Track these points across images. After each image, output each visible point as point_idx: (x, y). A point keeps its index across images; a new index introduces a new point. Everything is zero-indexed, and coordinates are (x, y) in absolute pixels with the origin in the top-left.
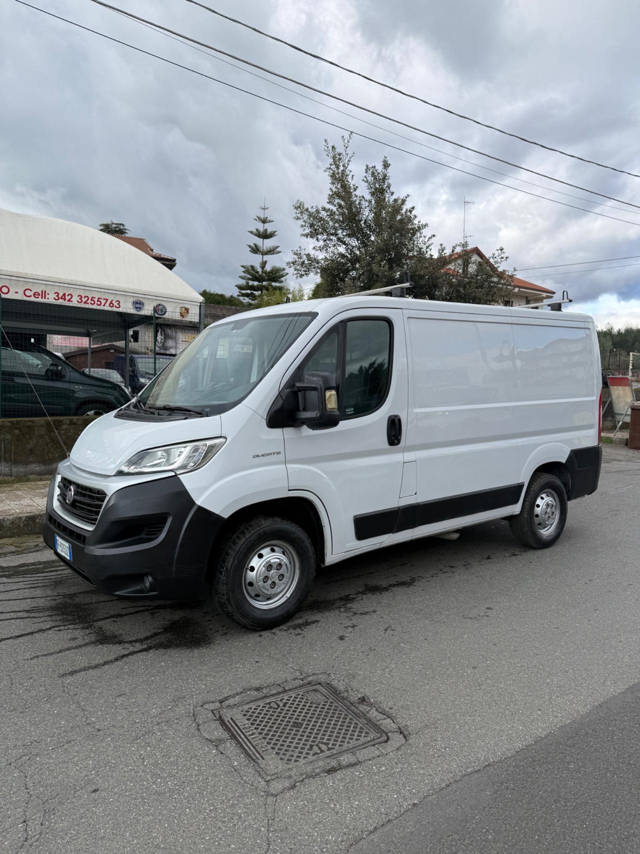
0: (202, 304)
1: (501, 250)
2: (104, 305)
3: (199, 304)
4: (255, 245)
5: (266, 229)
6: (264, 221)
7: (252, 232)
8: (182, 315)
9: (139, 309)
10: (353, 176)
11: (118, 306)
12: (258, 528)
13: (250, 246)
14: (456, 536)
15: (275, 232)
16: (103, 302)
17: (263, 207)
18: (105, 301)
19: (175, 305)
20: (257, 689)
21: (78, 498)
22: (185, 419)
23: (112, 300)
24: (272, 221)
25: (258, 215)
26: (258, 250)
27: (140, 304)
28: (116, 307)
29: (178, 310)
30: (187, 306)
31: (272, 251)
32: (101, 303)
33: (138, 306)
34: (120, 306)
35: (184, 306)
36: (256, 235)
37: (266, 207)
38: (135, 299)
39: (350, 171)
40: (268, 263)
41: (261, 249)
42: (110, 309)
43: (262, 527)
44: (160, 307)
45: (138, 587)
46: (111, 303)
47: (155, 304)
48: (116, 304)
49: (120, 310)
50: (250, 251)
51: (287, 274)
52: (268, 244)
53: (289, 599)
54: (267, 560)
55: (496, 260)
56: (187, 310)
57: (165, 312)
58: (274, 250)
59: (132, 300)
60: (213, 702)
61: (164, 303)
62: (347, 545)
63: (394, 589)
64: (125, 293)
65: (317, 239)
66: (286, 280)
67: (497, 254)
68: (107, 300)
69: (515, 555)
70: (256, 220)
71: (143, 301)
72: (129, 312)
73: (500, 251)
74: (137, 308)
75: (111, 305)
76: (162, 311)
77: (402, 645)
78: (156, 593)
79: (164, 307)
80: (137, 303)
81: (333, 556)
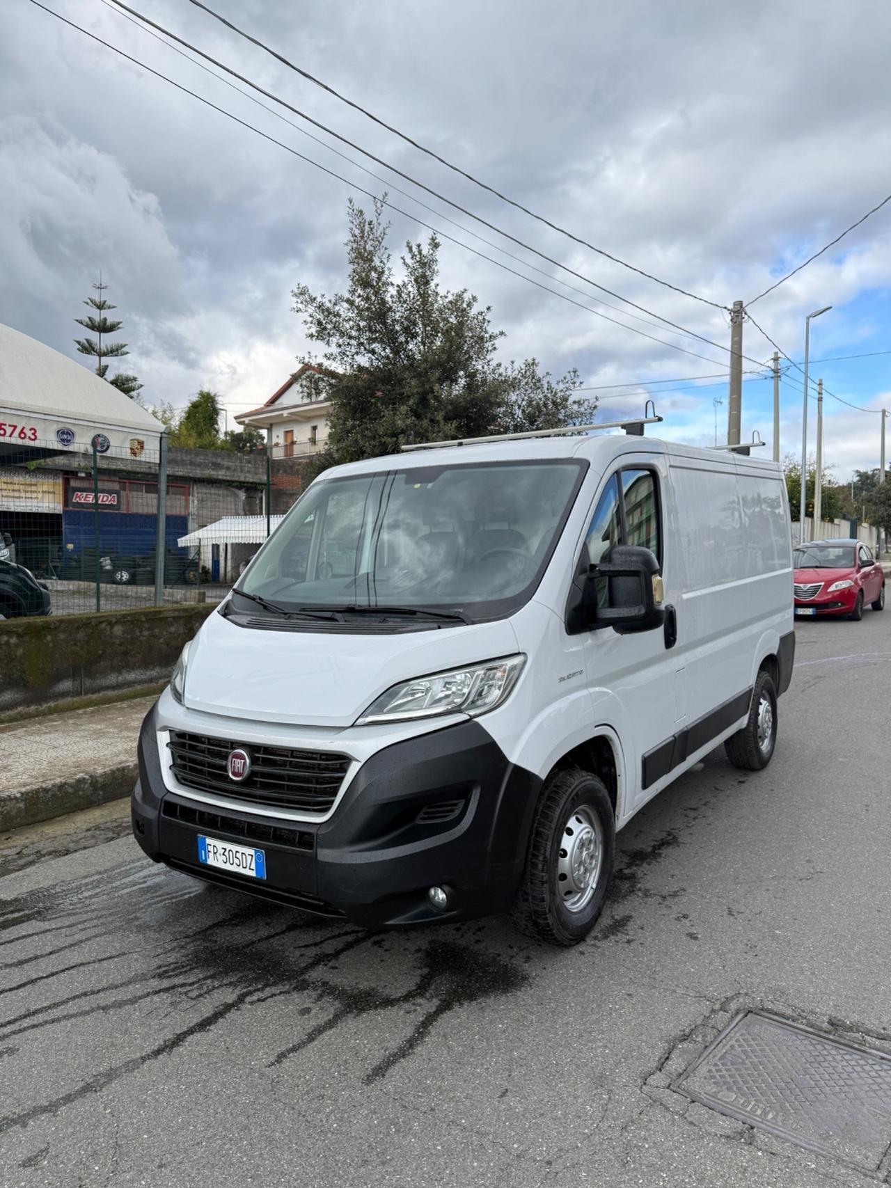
0: (164, 435)
1: (575, 372)
2: (10, 436)
3: (159, 435)
4: (88, 341)
5: (105, 319)
6: (101, 307)
7: (81, 323)
8: (134, 453)
9: (66, 441)
10: (389, 255)
11: (33, 437)
12: (570, 790)
13: (79, 343)
14: (702, 765)
15: (119, 323)
16: (9, 430)
17: (98, 285)
18: (12, 428)
19: (122, 436)
20: (685, 1038)
21: (256, 768)
22: (439, 628)
23: (24, 428)
24: (114, 307)
25: (93, 298)
26: (93, 349)
27: (68, 433)
28: (30, 438)
29: (128, 444)
30: (141, 438)
31: (115, 351)
32: (5, 432)
33: (65, 437)
34: (36, 436)
35: (137, 437)
36: (87, 326)
37: (103, 285)
38: (61, 426)
39: (386, 249)
40: (109, 369)
41: (97, 348)
42: (20, 442)
43: (572, 787)
44: (100, 440)
45: (422, 908)
46: (22, 432)
47: (92, 434)
48: (29, 434)
49: (37, 444)
50: (78, 349)
51: (142, 386)
52: (107, 340)
53: (596, 890)
54: (580, 837)
55: (567, 385)
56: (141, 444)
57: (108, 447)
58: (117, 350)
59: (55, 427)
60: (653, 1074)
61: (105, 434)
62: (637, 797)
63: (664, 851)
64: (46, 416)
65: (328, 343)
66: (138, 394)
67: (568, 377)
68: (15, 427)
69: (743, 782)
70: (87, 303)
71: (74, 429)
72: (51, 448)
73: (572, 374)
74: (63, 440)
75: (22, 435)
76: (102, 446)
77: (777, 932)
78: (455, 912)
79: (106, 439)
80: (63, 433)
81: (624, 814)
